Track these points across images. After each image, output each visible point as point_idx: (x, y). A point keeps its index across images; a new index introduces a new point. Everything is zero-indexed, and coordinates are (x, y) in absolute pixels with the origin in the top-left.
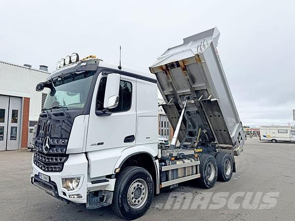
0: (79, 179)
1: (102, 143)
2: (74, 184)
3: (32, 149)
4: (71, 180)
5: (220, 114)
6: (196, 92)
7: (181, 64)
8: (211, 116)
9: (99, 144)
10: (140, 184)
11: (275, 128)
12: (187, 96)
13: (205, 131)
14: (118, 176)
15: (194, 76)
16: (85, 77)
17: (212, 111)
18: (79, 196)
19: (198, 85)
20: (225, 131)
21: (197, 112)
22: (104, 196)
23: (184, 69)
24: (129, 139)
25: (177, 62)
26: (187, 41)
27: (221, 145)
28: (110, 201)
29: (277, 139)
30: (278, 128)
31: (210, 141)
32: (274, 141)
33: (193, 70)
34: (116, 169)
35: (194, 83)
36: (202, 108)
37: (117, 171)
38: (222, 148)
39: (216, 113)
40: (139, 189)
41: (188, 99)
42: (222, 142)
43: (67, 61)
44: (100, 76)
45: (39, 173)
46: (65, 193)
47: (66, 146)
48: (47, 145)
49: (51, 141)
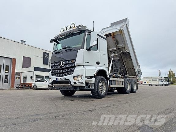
0: (81, 76)
2: (79, 78)
4: (77, 76)
5: (130, 60)
6: (119, 49)
7: (112, 35)
8: (126, 61)
9: (88, 63)
10: (103, 83)
11: (151, 78)
12: (114, 52)
13: (122, 70)
14: (95, 77)
15: (119, 41)
16: (79, 34)
17: (127, 58)
18: (82, 83)
19: (120, 46)
20: (132, 68)
21: (119, 60)
22: (90, 86)
23: (113, 37)
24: (98, 63)
25: (110, 33)
26: (112, 25)
27: (130, 76)
28: (93, 88)
29: (152, 84)
30: (152, 78)
31: (125, 75)
32: (150, 85)
33: (118, 38)
35: (118, 44)
36: (121, 57)
37: (95, 75)
38: (130, 78)
39: (129, 59)
40: (102, 86)
41: (114, 53)
42: (131, 75)
43: (69, 27)
44: (87, 33)
45: (57, 79)
46: (75, 83)
47: (74, 63)
48: (61, 64)
49: (64, 63)
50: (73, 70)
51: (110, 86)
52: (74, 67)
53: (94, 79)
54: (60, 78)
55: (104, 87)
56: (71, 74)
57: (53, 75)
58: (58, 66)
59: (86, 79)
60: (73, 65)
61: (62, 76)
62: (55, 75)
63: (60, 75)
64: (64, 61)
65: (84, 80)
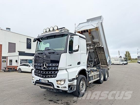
1: (71, 65)
2: (62, 83)
3: (5, 70)
4: (61, 81)
5: (103, 53)
6: (94, 43)
7: (89, 31)
8: (99, 54)
9: (70, 65)
10: (83, 82)
11: (113, 59)
12: (90, 45)
13: (96, 60)
14: (77, 78)
15: (94, 36)
17: (100, 51)
19: (95, 40)
20: (105, 60)
21: (94, 52)
22: (72, 87)
23: (90, 33)
24: (79, 63)
25: (87, 30)
27: (102, 66)
28: (75, 89)
29: (114, 63)
30: (115, 59)
31: (98, 64)
32: (113, 64)
33: (94, 34)
34: (76, 76)
35: (93, 39)
36: (96, 50)
37: (77, 76)
38: (102, 67)
39: (102, 52)
40: (83, 84)
41: (90, 46)
42: (103, 65)
43: (51, 29)
44: (69, 36)
45: (40, 79)
46: (58, 87)
47: (58, 67)
48: (45, 66)
49: (47, 65)
50: (57, 74)
51: (89, 82)
52: (58, 70)
53: (76, 81)
54: (44, 80)
55: (85, 85)
56: (54, 77)
57: (36, 75)
58: (41, 66)
59: (69, 82)
60: (57, 69)
61: (45, 77)
62: (38, 76)
63: (43, 76)
64: (47, 63)
65: (67, 84)
